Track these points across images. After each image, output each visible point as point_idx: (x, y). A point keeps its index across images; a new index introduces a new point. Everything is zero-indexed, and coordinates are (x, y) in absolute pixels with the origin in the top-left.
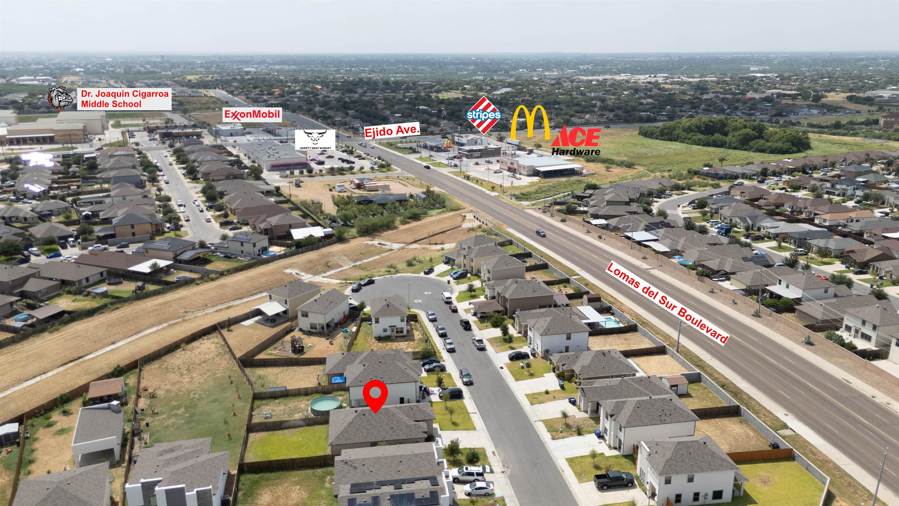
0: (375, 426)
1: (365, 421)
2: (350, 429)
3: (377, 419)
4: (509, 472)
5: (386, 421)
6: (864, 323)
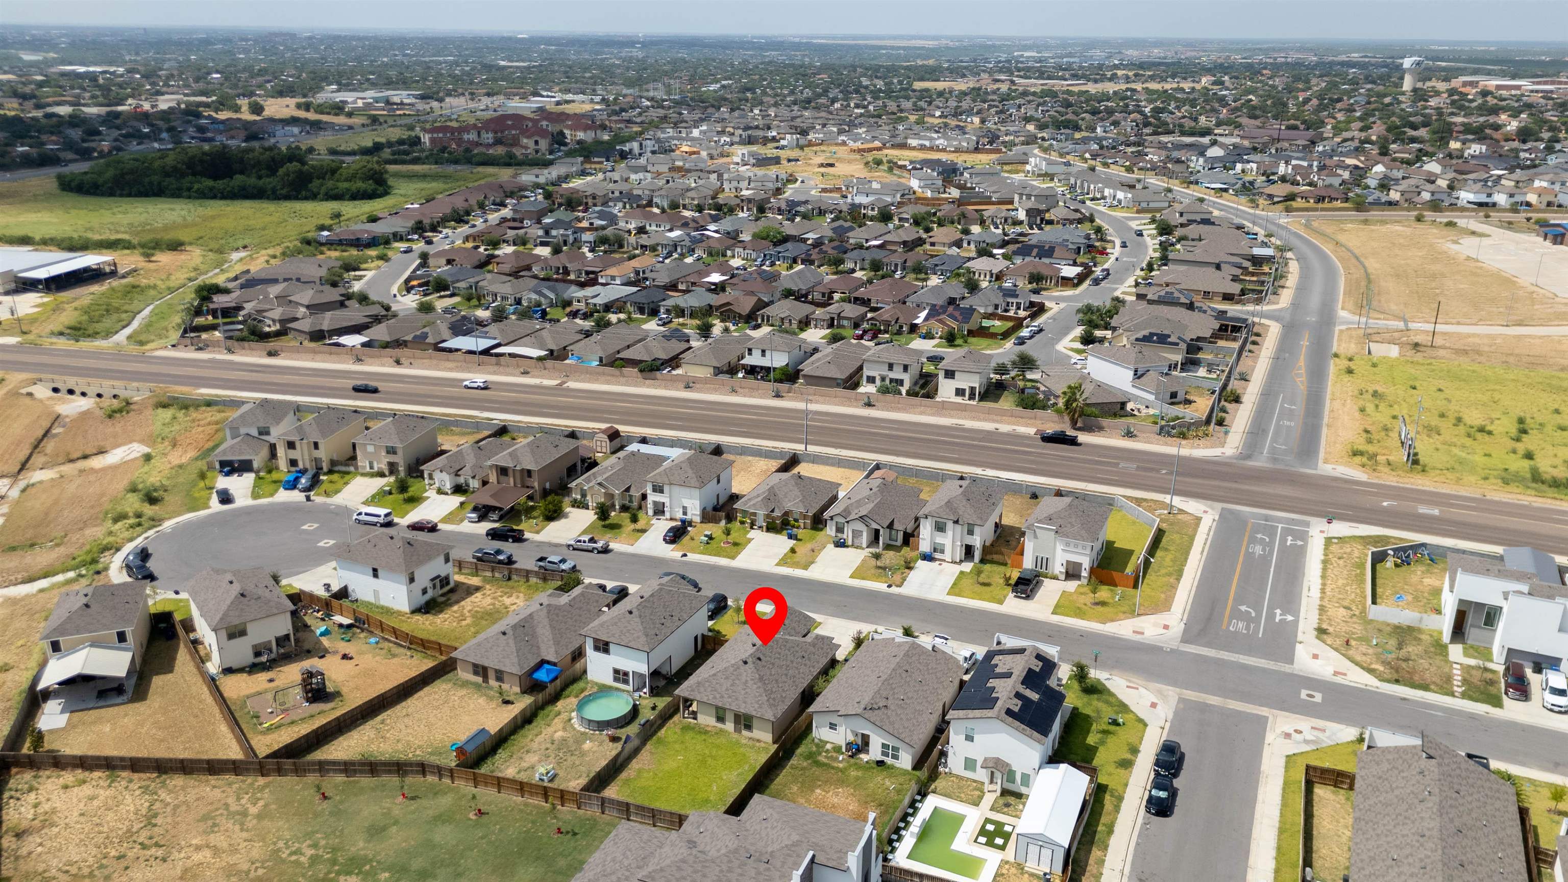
6: (891, 367)
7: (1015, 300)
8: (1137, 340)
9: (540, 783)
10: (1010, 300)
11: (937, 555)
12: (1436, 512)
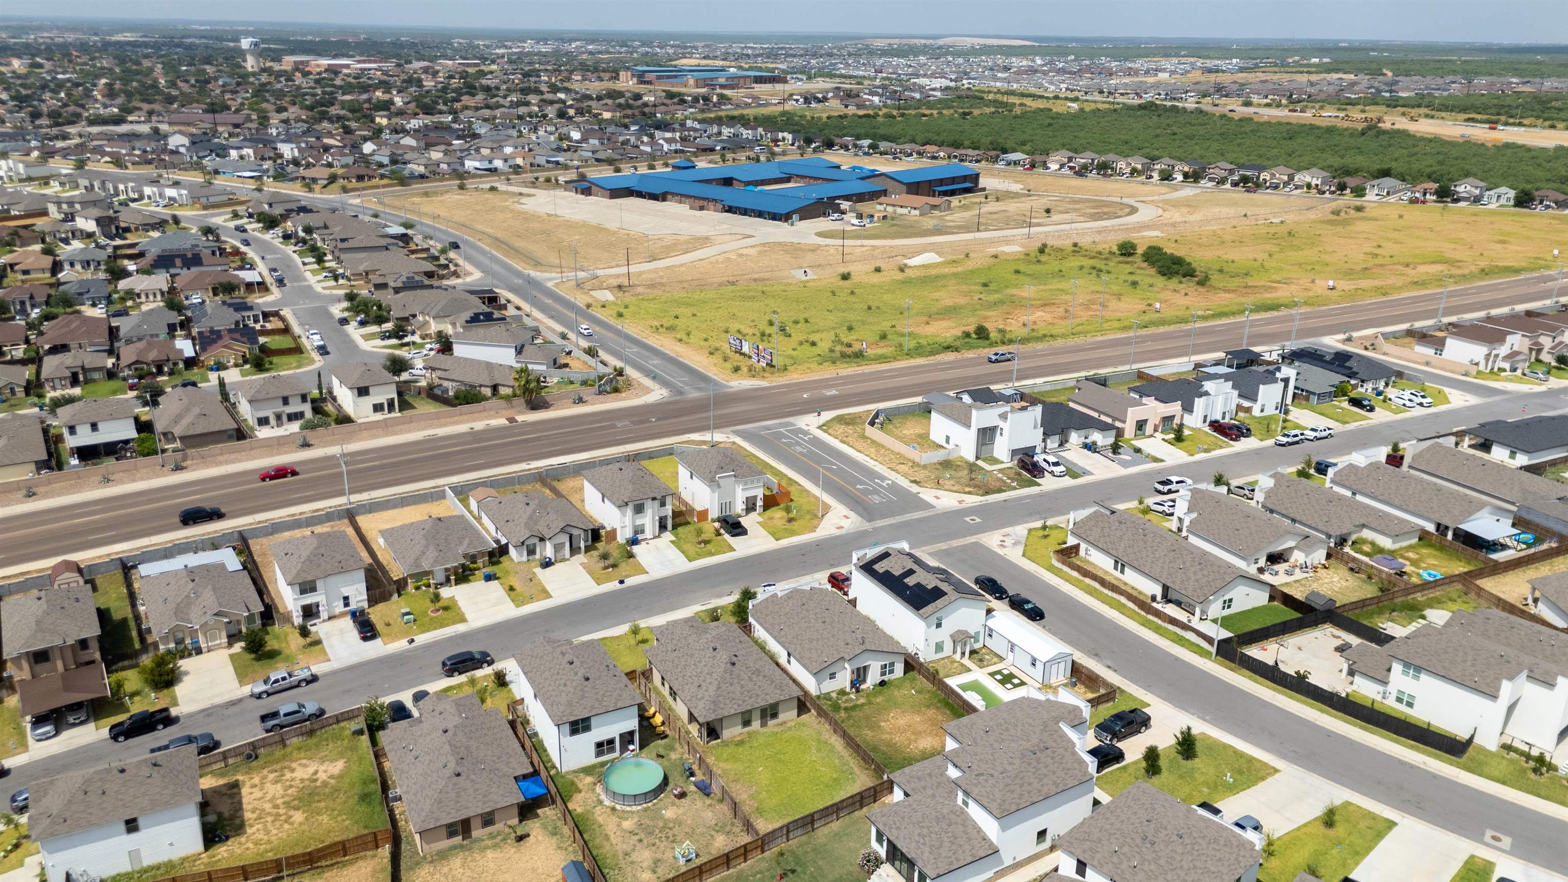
6: (286, 401)
7: (250, 313)
8: (467, 322)
9: (692, 865)
10: (246, 314)
11: (640, 537)
12: (834, 392)
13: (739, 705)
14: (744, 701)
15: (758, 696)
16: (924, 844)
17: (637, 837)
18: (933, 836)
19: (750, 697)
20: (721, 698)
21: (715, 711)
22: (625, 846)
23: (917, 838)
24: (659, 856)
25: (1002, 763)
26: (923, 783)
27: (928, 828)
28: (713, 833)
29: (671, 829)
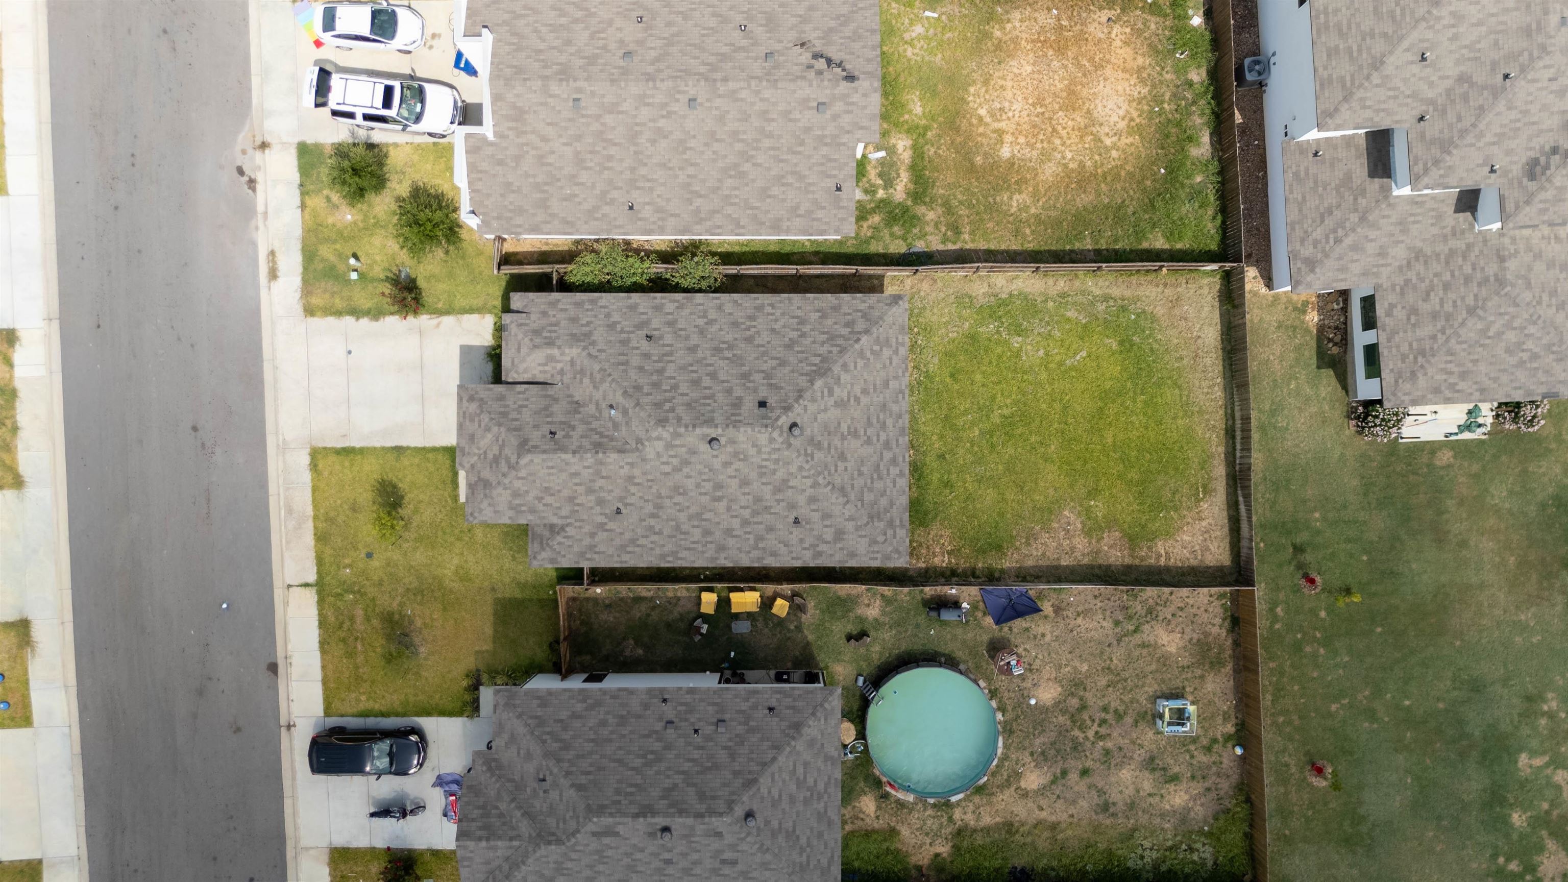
0: (717, 350)
1: (758, 377)
2: (823, 350)
3: (707, 382)
4: (243, 139)
5: (670, 370)
13: (894, 461)
14: (887, 445)
15: (884, 407)
16: (1535, 357)
17: (1073, 776)
18: (1532, 329)
19: (883, 426)
20: (868, 497)
21: (891, 524)
22: (1083, 803)
23: (1513, 360)
24: (1140, 755)
25: (1544, 108)
26: (1371, 248)
27: (1509, 326)
28: (1137, 639)
29: (1083, 707)
